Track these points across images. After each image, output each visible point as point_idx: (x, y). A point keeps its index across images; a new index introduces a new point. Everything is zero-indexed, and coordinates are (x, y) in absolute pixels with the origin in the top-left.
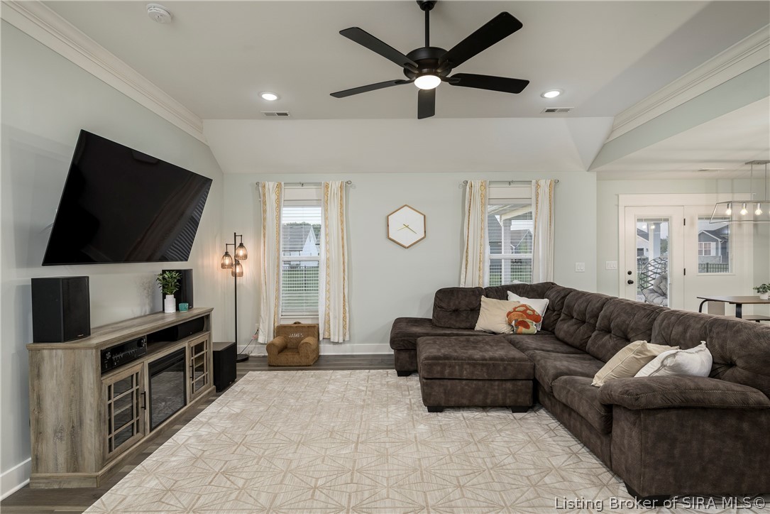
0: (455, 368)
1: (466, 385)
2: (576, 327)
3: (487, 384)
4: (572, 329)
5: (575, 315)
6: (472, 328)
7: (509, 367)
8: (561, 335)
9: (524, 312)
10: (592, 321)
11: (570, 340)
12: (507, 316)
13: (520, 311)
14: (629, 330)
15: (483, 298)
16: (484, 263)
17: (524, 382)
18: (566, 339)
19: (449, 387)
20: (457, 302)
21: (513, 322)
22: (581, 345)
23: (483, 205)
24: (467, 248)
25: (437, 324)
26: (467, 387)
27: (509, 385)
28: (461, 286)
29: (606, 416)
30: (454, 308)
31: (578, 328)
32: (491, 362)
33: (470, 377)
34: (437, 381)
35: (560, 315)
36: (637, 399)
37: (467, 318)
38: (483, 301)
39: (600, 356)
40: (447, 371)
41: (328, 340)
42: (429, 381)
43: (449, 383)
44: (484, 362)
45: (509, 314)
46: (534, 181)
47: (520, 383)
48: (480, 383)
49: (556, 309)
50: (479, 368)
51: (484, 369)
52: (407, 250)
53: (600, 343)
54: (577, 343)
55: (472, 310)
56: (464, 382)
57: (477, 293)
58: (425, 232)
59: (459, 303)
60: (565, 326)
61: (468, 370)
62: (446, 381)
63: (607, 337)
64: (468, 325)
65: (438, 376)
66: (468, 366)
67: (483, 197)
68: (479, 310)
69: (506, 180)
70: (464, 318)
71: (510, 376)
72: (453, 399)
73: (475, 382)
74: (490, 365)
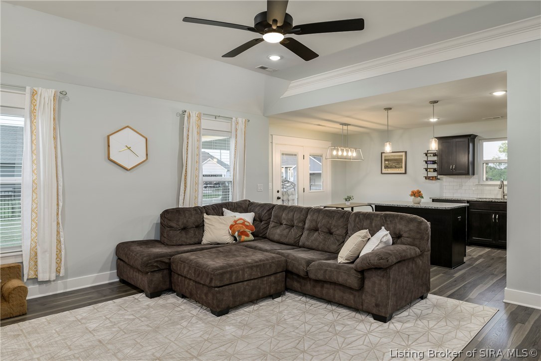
0: (239, 272)
1: (247, 285)
2: (287, 230)
3: (260, 281)
4: (285, 232)
5: (284, 222)
6: (199, 243)
7: (273, 264)
8: (276, 237)
9: (243, 224)
10: (300, 225)
11: (286, 241)
12: (231, 228)
13: (240, 224)
14: (332, 227)
15: (205, 216)
16: (198, 185)
17: (281, 274)
18: (281, 240)
19: (236, 290)
20: (185, 221)
21: (237, 233)
22: (295, 242)
23: (199, 133)
24: (186, 169)
25: (169, 243)
26: (247, 287)
27: (272, 278)
28: (180, 207)
29: (361, 278)
30: (182, 227)
31: (290, 231)
32: (262, 263)
33: (249, 278)
34: (226, 287)
35: (268, 224)
36: (388, 261)
37: (195, 234)
38: (206, 219)
39: (314, 247)
40: (234, 277)
41: (35, 280)
42: (220, 288)
43: (234, 286)
44: (257, 264)
45: (231, 227)
46: (234, 119)
47: (278, 275)
48: (256, 281)
49: (263, 219)
50: (255, 269)
51: (258, 269)
52: (128, 172)
53: (313, 238)
54: (292, 241)
55: (197, 227)
56: (245, 283)
57: (200, 212)
58: (147, 155)
59: (187, 221)
60: (278, 231)
61: (248, 272)
62: (232, 285)
63: (316, 234)
64: (197, 240)
65: (227, 282)
66: (247, 269)
67: (199, 126)
68: (204, 225)
69: (213, 114)
70: (193, 235)
71: (273, 271)
72: (239, 299)
73: (252, 281)
74: (261, 265)
